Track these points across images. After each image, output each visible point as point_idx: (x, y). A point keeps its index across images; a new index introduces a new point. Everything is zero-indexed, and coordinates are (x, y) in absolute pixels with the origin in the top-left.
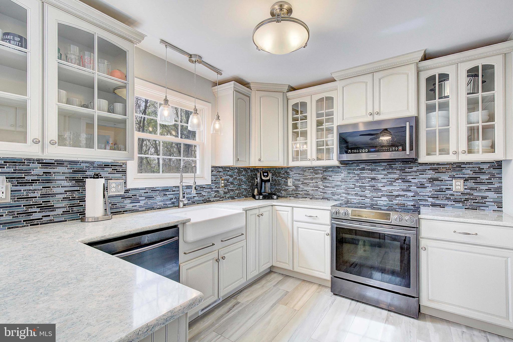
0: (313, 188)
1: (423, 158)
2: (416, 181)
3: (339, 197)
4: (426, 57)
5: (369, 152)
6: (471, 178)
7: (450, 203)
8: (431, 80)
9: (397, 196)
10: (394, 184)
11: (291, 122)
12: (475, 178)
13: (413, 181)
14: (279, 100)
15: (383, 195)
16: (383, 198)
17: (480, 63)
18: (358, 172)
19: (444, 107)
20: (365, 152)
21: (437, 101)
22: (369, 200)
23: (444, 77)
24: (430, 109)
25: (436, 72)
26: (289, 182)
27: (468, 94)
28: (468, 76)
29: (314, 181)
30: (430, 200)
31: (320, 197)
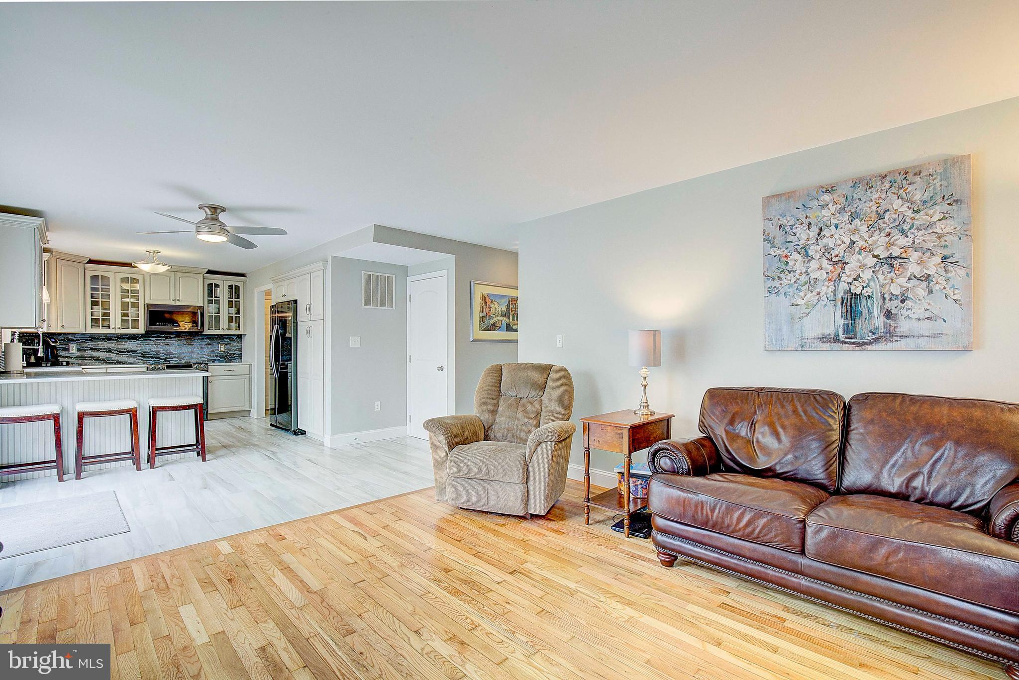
0: (106, 354)
1: (207, 331)
2: (198, 345)
3: (134, 360)
4: (209, 272)
5: (173, 325)
6: (228, 344)
7: (217, 359)
8: (210, 285)
9: (185, 357)
10: (183, 348)
11: (89, 292)
12: (230, 344)
13: (196, 346)
14: (80, 270)
15: (175, 357)
16: (174, 359)
17: (234, 284)
18: (154, 339)
19: (217, 302)
20: (170, 326)
21: (213, 298)
22: (163, 360)
23: (217, 286)
24: (210, 302)
25: (214, 282)
26: (71, 349)
27: (229, 298)
28: (229, 288)
29: (106, 347)
30: (207, 357)
31: (114, 361)
